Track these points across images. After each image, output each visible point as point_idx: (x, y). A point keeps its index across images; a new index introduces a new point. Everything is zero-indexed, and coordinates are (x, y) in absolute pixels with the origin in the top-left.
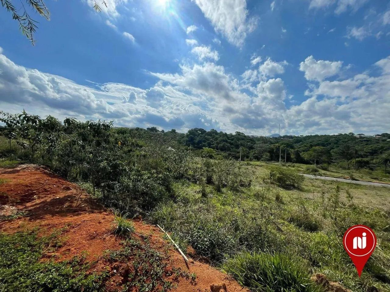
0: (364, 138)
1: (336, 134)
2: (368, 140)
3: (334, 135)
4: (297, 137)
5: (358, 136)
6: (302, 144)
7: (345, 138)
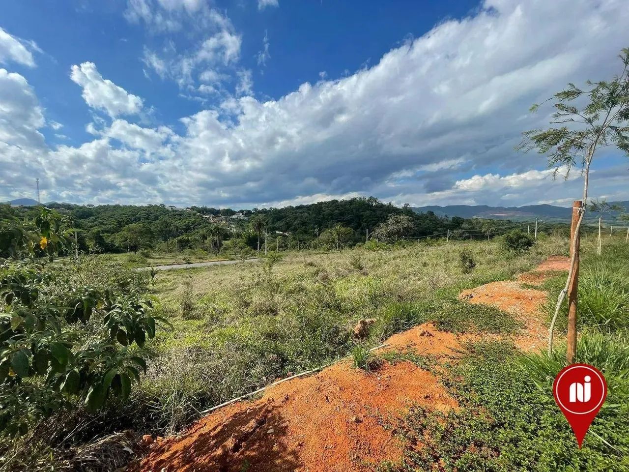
0: (176, 211)
1: (145, 205)
2: (180, 214)
3: (142, 206)
4: (81, 208)
5: (170, 209)
6: (95, 220)
7: (157, 211)
